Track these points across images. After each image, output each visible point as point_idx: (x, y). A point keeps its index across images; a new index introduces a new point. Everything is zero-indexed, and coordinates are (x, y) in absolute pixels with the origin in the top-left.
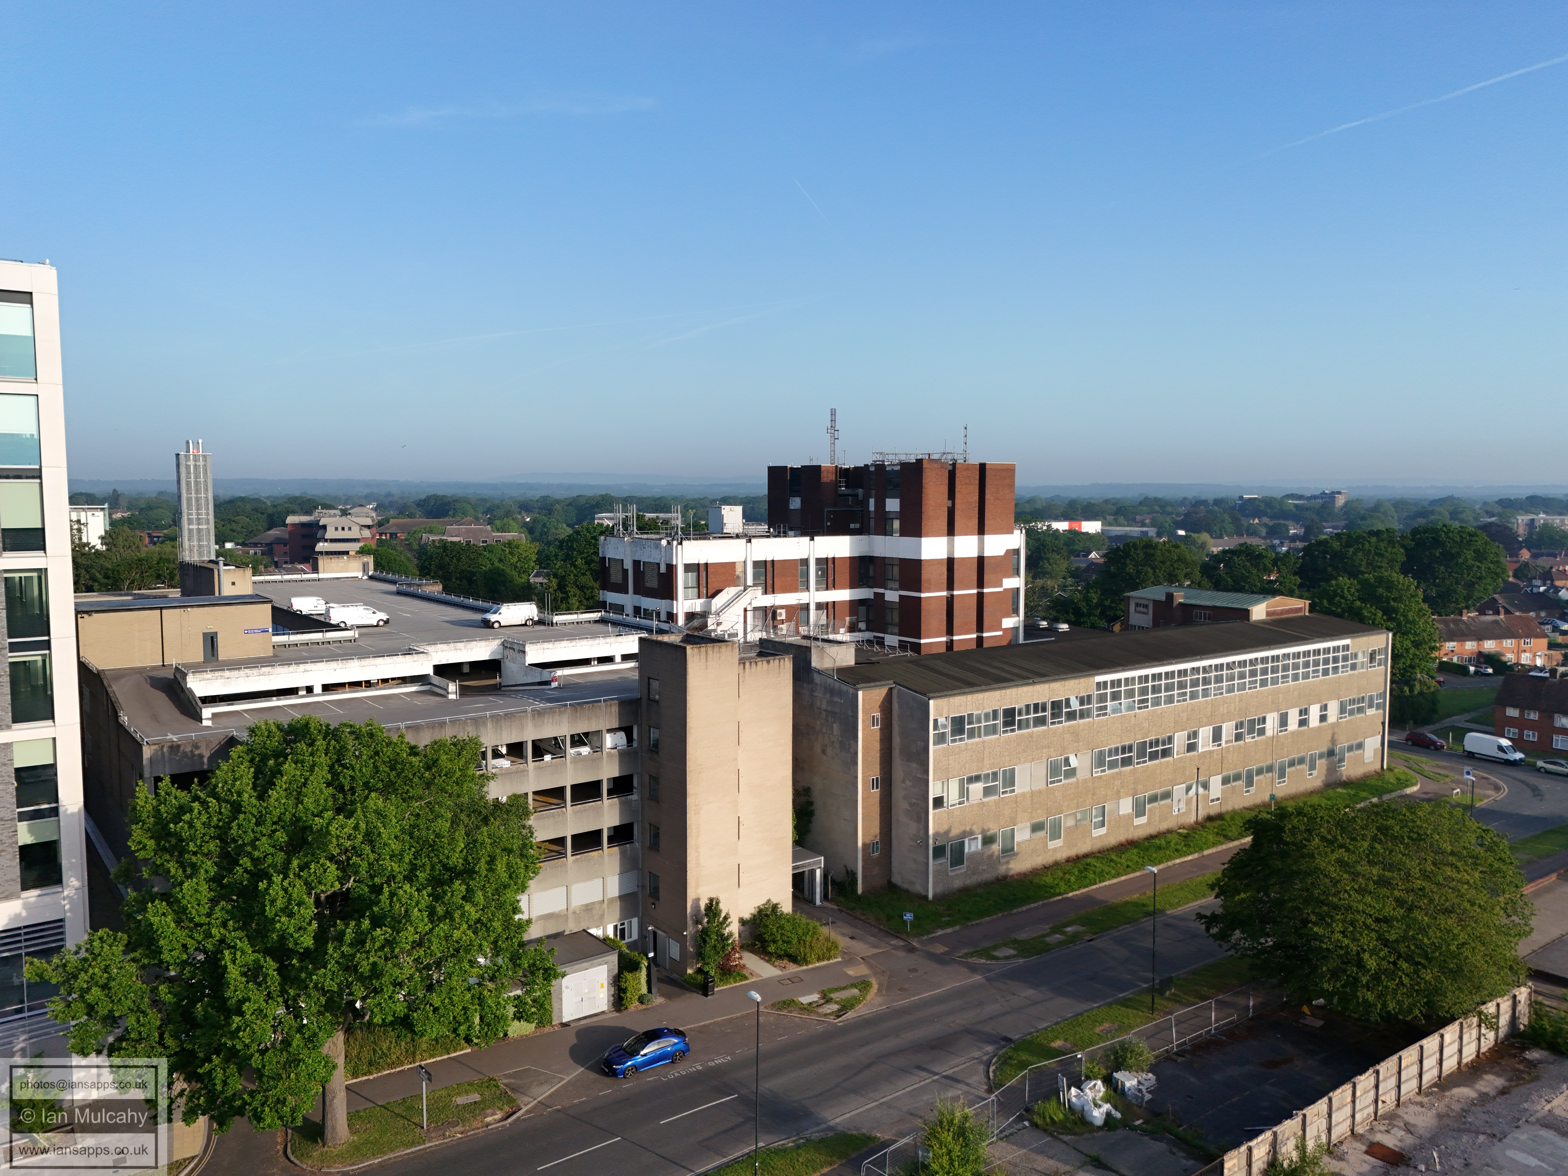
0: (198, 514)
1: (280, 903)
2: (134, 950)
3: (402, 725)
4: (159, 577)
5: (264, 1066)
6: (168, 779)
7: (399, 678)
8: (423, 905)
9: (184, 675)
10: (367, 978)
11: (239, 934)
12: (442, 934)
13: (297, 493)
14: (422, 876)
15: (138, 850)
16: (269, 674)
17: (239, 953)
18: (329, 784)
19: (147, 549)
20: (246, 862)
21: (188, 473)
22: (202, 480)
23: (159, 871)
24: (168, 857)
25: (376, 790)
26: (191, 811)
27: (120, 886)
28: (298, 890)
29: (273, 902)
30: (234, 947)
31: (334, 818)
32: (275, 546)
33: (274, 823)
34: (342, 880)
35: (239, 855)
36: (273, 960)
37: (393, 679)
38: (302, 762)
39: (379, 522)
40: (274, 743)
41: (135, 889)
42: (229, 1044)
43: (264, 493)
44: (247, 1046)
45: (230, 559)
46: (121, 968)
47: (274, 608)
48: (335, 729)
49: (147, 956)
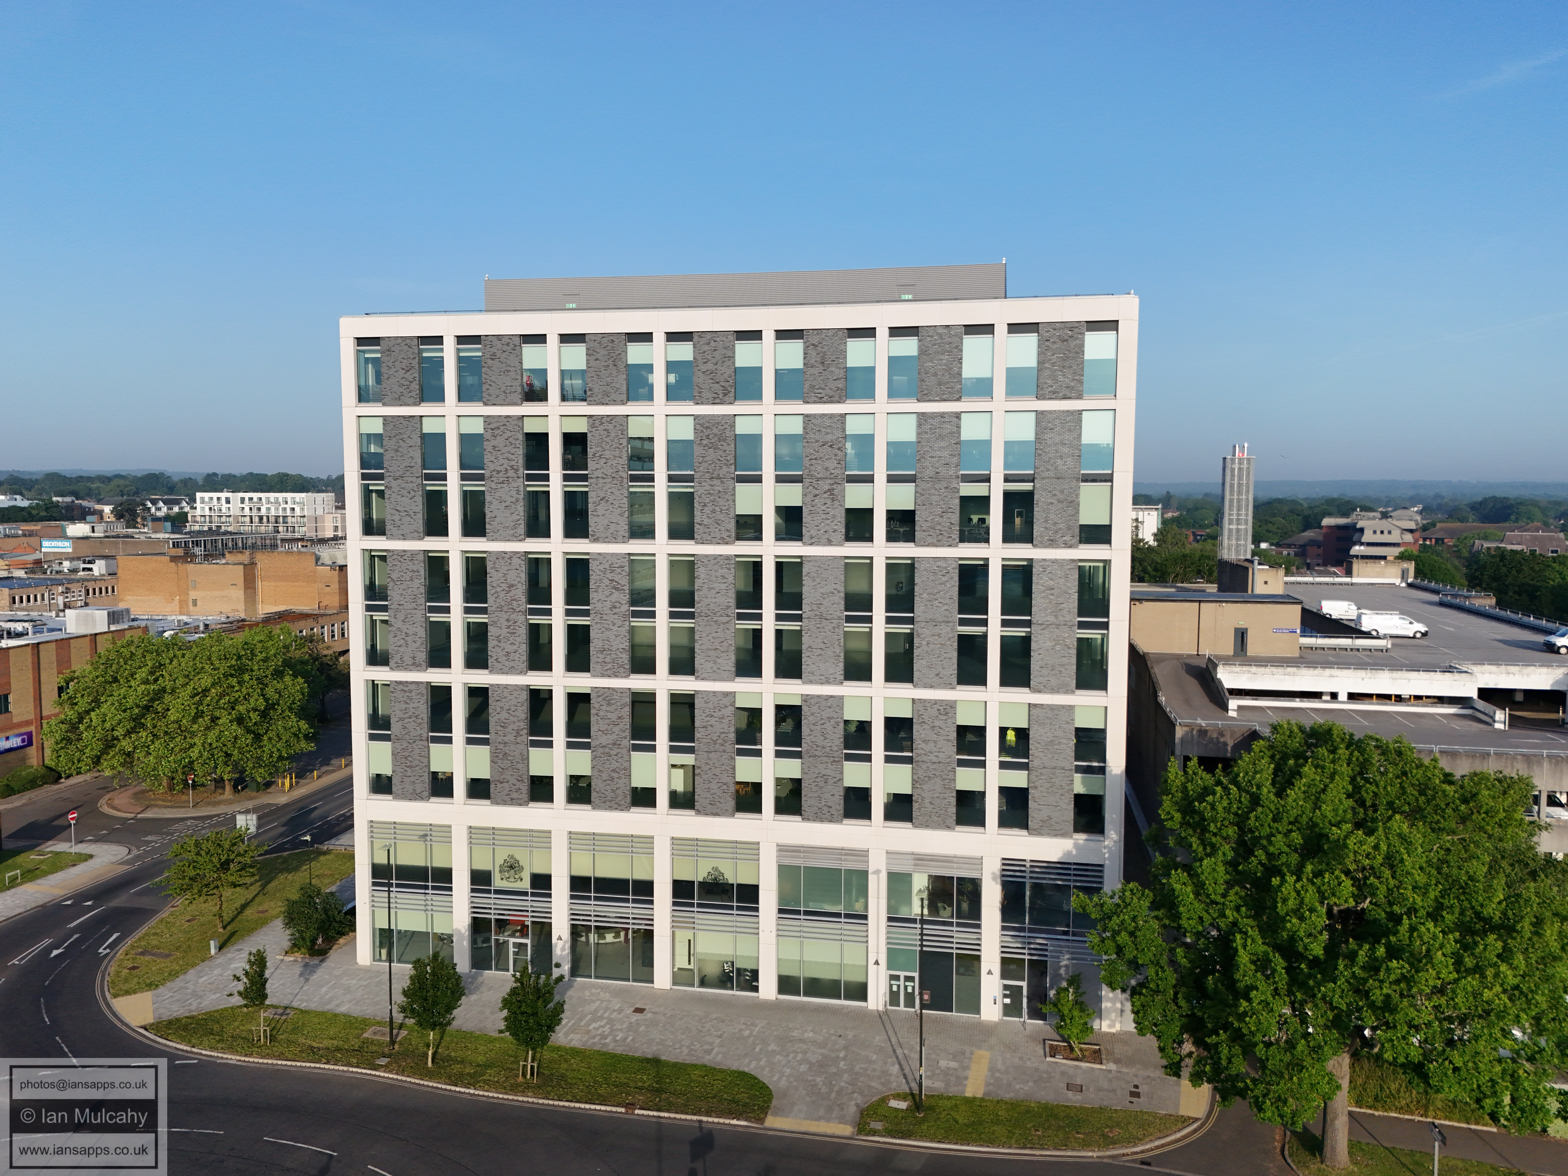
0: (1238, 515)
1: (1292, 904)
2: (1158, 909)
3: (1436, 748)
4: (1199, 573)
5: (1268, 1059)
6: (1196, 759)
7: (1434, 697)
8: (1448, 950)
9: (1215, 666)
10: (1379, 1008)
11: (1250, 922)
12: (1470, 989)
13: (1335, 495)
14: (1449, 918)
15: (1167, 820)
16: (1294, 674)
17: (1249, 941)
18: (1349, 796)
19: (1191, 547)
20: (1260, 853)
21: (1233, 475)
22: (1245, 482)
23: (1182, 842)
24: (1191, 832)
25: (1402, 813)
26: (1214, 793)
27: (1149, 849)
28: (1311, 895)
29: (1285, 900)
30: (1246, 933)
31: (1352, 832)
32: (1309, 548)
33: (1290, 823)
34: (1359, 897)
35: (1255, 846)
36: (1283, 958)
37: (1427, 697)
38: (1323, 768)
39: (1424, 525)
40: (1295, 743)
41: (1162, 855)
42: (1236, 1025)
43: (1301, 494)
44: (1253, 1034)
45: (1265, 559)
46: (1146, 922)
47: (1304, 610)
48: (1360, 740)
49: (1168, 918)
